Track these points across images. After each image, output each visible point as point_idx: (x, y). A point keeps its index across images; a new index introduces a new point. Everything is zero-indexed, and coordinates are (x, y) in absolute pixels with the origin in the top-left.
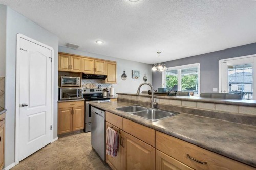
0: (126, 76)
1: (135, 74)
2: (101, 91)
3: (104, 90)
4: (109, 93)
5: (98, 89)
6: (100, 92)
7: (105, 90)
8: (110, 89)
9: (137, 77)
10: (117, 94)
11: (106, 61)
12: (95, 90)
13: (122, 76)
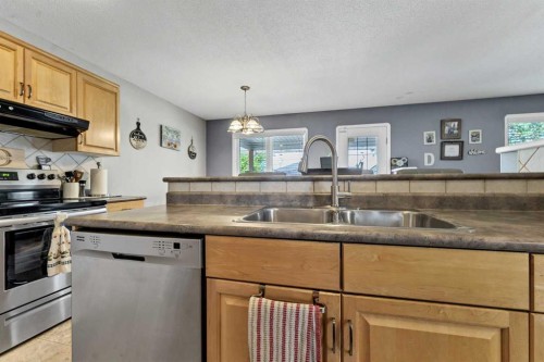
0: (145, 139)
1: (168, 136)
2: (51, 177)
3: (68, 174)
4: (88, 186)
5: (37, 173)
6: (46, 183)
7: (71, 176)
8: (93, 173)
9: (173, 146)
10: (165, 180)
11: (78, 70)
12: (22, 176)
13: (132, 135)
